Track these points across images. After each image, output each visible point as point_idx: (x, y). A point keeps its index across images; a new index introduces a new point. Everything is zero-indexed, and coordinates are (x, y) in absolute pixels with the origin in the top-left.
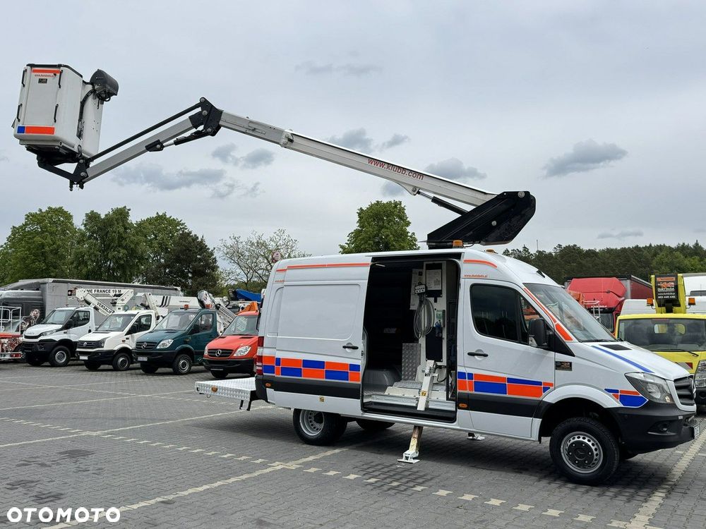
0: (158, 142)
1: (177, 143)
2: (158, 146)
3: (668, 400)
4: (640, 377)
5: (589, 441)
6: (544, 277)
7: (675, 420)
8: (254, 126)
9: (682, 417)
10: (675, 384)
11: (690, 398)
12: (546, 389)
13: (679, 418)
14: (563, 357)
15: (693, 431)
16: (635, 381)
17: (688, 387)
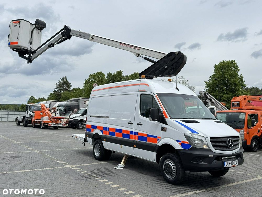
0: (52, 44)
1: (58, 43)
2: (52, 45)
3: (205, 147)
4: (190, 135)
5: (172, 164)
6: (178, 90)
7: (207, 157)
8: (81, 34)
9: (212, 156)
10: (212, 140)
11: (227, 148)
12: (158, 139)
13: (210, 156)
14: (164, 126)
15: (223, 163)
16: (187, 137)
17: (225, 142)
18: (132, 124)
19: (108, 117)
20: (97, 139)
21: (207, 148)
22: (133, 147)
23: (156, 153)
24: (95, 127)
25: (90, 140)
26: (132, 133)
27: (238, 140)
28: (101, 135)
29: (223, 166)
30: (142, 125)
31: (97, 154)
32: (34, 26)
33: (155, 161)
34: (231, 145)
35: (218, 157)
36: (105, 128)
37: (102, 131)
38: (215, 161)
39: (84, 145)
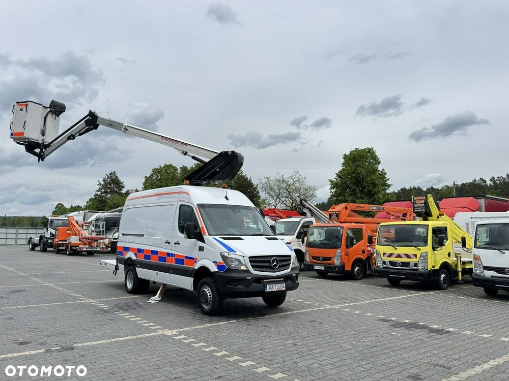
0: (72, 135)
1: (80, 135)
2: (72, 137)
3: (243, 268)
4: (226, 254)
5: (208, 290)
6: (228, 200)
7: (244, 279)
8: (111, 123)
9: (250, 278)
10: (251, 259)
11: (271, 268)
12: (196, 261)
13: (247, 278)
14: (201, 244)
15: (265, 287)
16: (223, 257)
17: (269, 261)
18: (169, 243)
19: (143, 235)
20: (130, 265)
21: (245, 269)
22: (170, 273)
23: (192, 279)
24: (127, 249)
25: (121, 266)
26: (168, 254)
27: (290, 260)
28: (135, 260)
29: (265, 290)
30: (179, 244)
31: (130, 286)
32: (49, 110)
33: (192, 289)
34: (275, 266)
35: (259, 280)
36: (139, 250)
37: (136, 254)
38: (254, 284)
39: (115, 275)
